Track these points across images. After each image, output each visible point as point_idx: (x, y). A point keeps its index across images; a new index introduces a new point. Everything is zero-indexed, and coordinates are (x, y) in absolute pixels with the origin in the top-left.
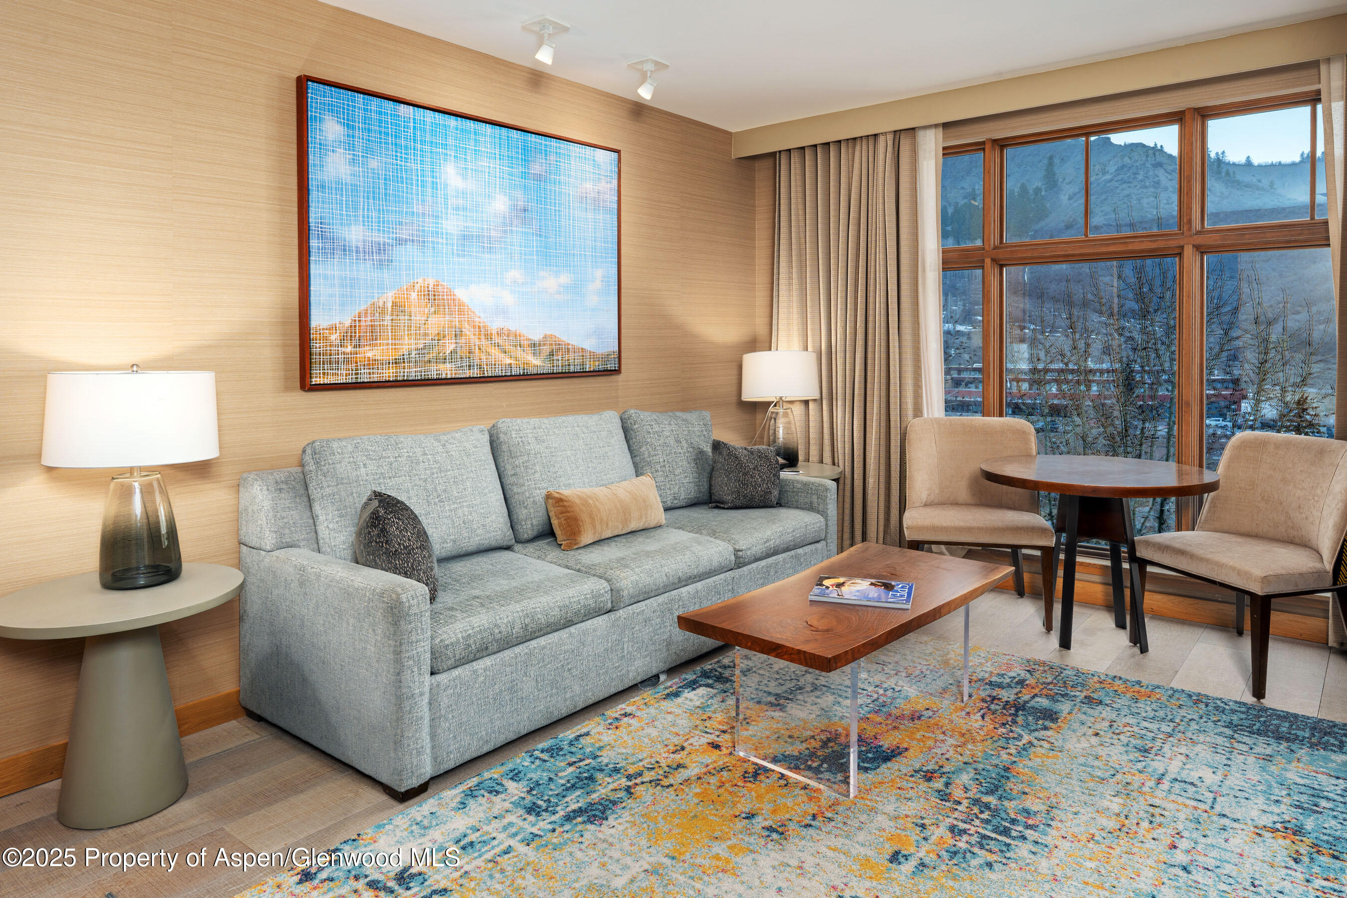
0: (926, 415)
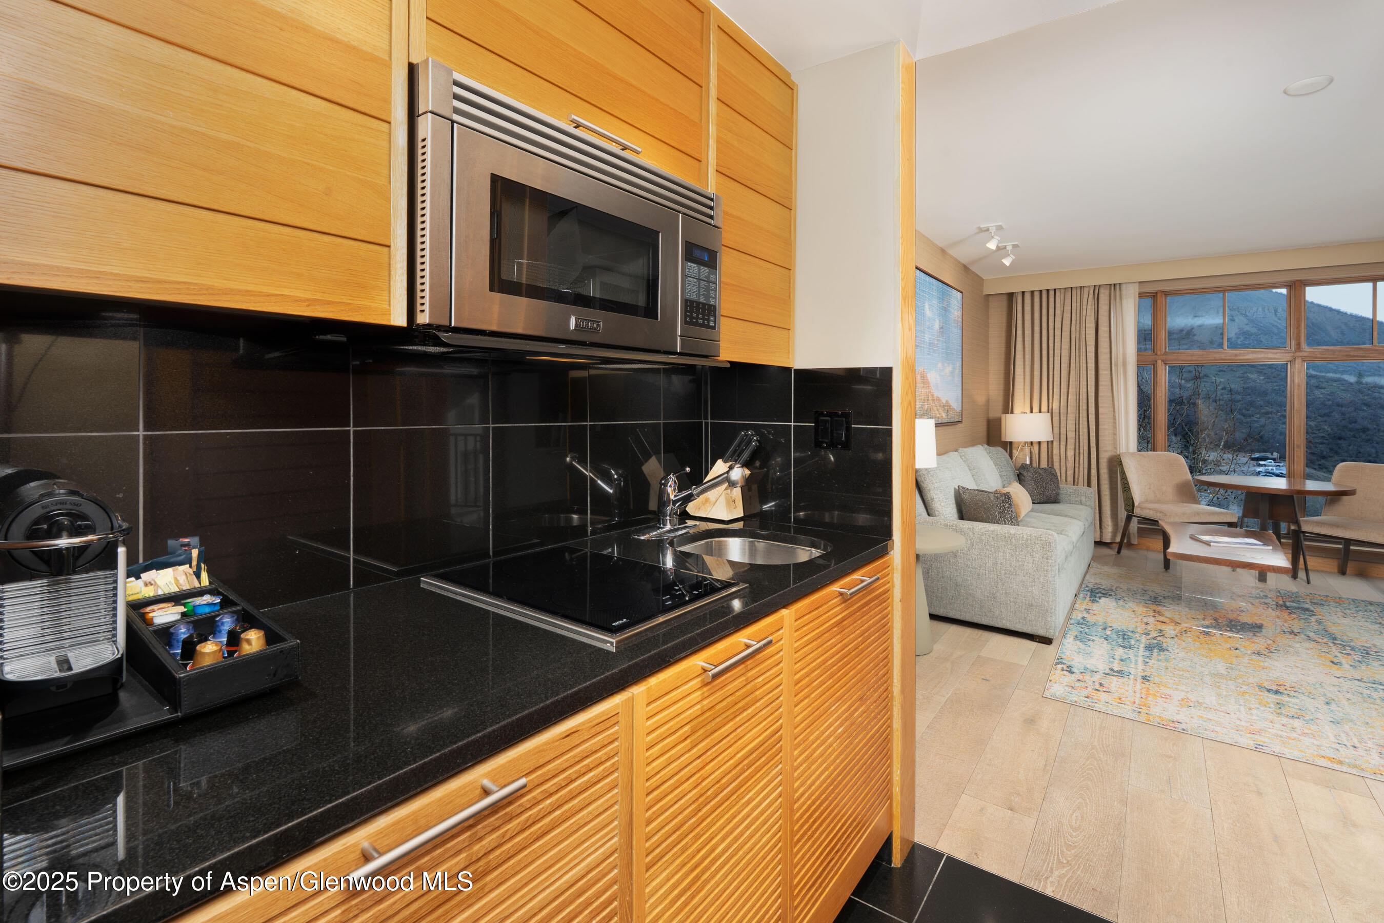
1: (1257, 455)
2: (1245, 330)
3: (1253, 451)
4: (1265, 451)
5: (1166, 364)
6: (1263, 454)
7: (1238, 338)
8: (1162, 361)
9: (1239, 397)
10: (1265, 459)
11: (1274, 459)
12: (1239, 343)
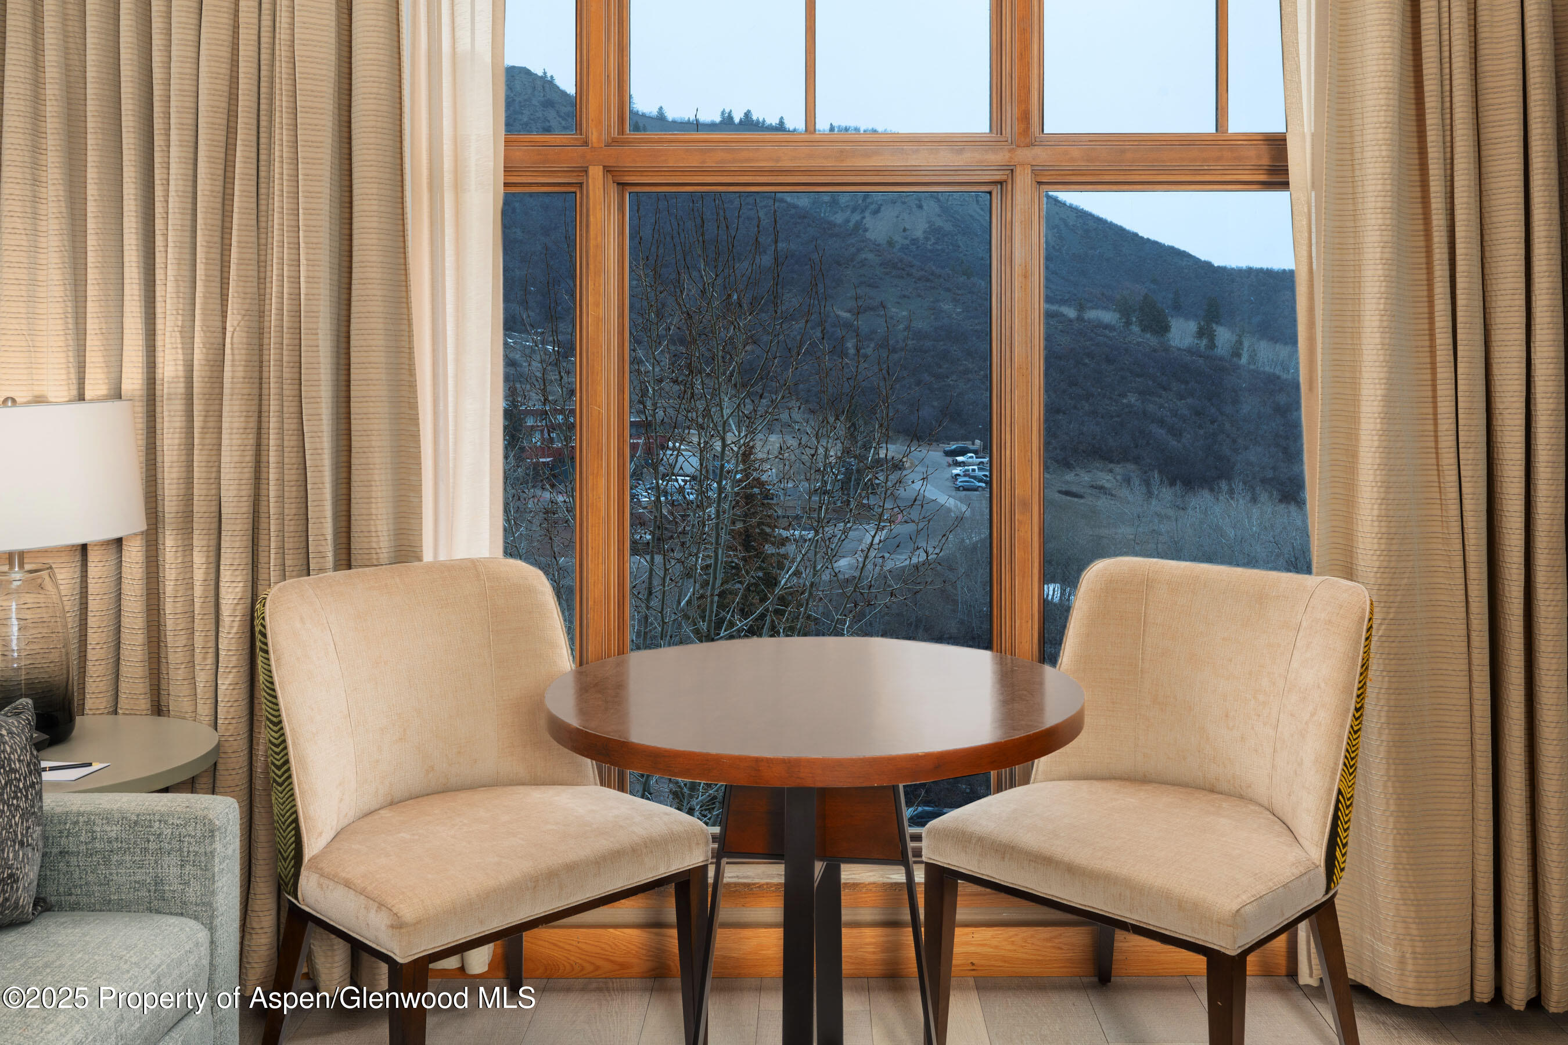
0: (428, 556)
1: (953, 446)
2: (937, 225)
3: (949, 439)
4: (964, 438)
5: (622, 185)
6: (960, 444)
7: (927, 239)
8: (608, 170)
9: (928, 344)
10: (963, 452)
11: (975, 452)
12: (929, 247)
